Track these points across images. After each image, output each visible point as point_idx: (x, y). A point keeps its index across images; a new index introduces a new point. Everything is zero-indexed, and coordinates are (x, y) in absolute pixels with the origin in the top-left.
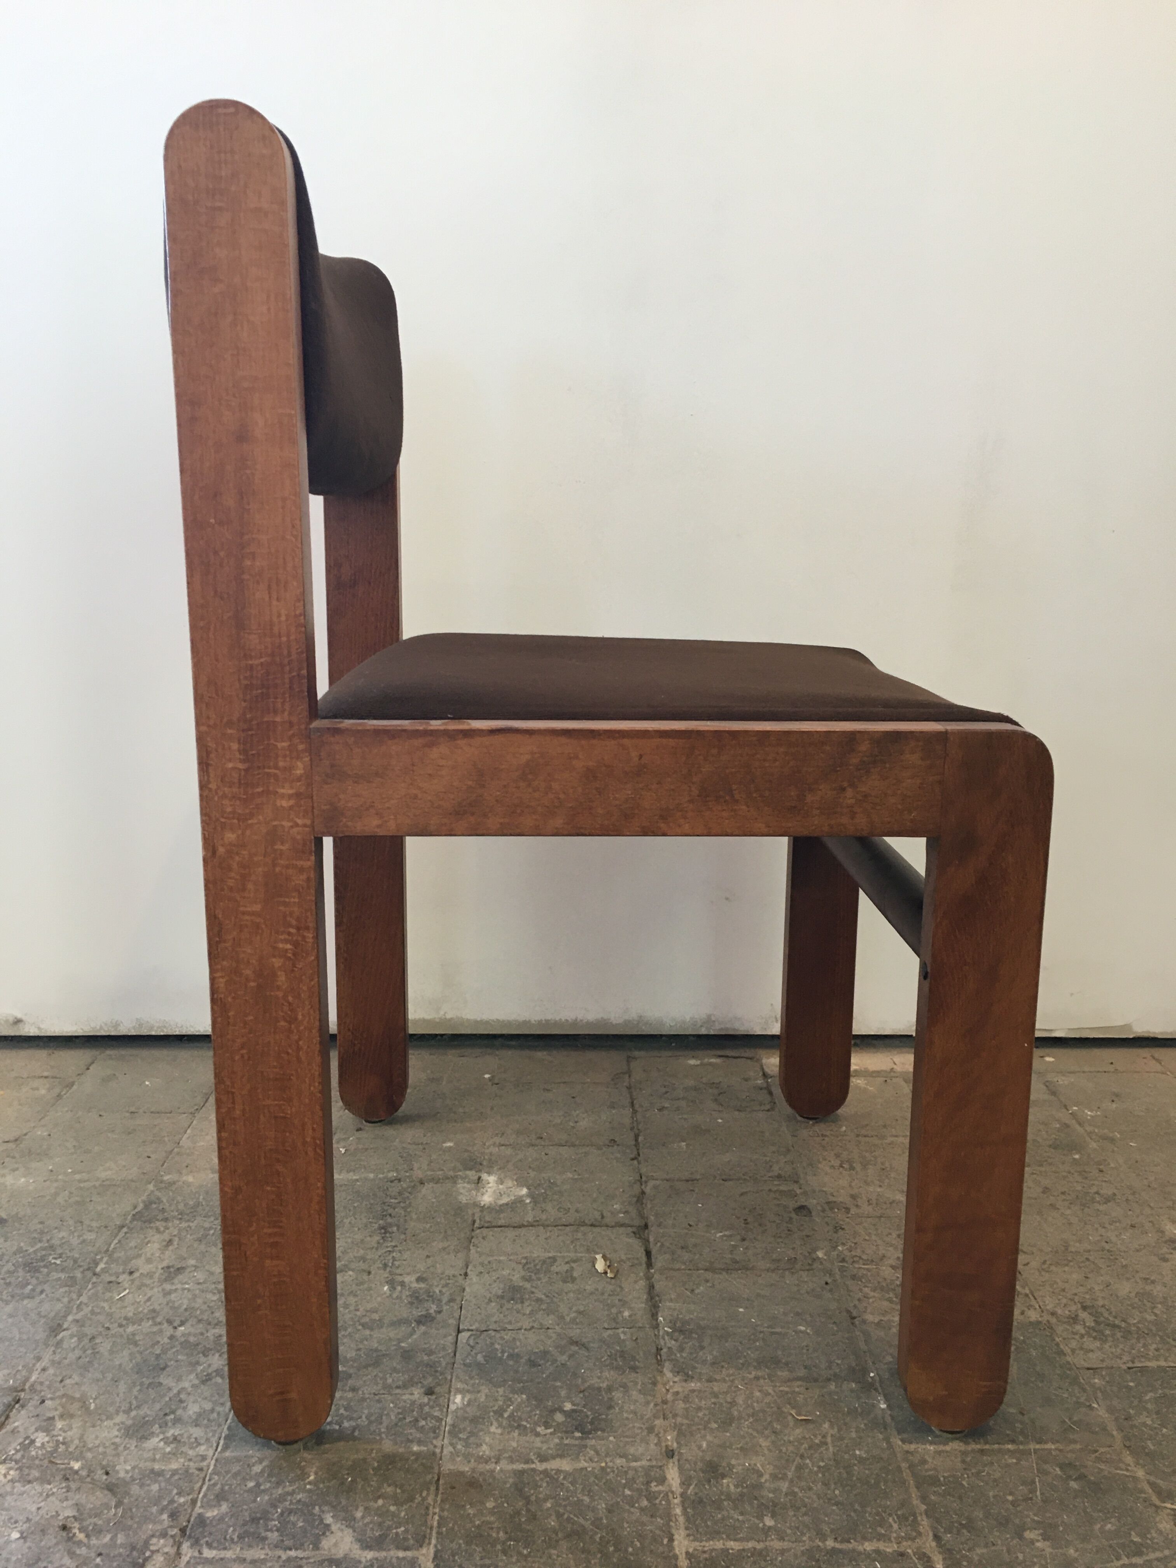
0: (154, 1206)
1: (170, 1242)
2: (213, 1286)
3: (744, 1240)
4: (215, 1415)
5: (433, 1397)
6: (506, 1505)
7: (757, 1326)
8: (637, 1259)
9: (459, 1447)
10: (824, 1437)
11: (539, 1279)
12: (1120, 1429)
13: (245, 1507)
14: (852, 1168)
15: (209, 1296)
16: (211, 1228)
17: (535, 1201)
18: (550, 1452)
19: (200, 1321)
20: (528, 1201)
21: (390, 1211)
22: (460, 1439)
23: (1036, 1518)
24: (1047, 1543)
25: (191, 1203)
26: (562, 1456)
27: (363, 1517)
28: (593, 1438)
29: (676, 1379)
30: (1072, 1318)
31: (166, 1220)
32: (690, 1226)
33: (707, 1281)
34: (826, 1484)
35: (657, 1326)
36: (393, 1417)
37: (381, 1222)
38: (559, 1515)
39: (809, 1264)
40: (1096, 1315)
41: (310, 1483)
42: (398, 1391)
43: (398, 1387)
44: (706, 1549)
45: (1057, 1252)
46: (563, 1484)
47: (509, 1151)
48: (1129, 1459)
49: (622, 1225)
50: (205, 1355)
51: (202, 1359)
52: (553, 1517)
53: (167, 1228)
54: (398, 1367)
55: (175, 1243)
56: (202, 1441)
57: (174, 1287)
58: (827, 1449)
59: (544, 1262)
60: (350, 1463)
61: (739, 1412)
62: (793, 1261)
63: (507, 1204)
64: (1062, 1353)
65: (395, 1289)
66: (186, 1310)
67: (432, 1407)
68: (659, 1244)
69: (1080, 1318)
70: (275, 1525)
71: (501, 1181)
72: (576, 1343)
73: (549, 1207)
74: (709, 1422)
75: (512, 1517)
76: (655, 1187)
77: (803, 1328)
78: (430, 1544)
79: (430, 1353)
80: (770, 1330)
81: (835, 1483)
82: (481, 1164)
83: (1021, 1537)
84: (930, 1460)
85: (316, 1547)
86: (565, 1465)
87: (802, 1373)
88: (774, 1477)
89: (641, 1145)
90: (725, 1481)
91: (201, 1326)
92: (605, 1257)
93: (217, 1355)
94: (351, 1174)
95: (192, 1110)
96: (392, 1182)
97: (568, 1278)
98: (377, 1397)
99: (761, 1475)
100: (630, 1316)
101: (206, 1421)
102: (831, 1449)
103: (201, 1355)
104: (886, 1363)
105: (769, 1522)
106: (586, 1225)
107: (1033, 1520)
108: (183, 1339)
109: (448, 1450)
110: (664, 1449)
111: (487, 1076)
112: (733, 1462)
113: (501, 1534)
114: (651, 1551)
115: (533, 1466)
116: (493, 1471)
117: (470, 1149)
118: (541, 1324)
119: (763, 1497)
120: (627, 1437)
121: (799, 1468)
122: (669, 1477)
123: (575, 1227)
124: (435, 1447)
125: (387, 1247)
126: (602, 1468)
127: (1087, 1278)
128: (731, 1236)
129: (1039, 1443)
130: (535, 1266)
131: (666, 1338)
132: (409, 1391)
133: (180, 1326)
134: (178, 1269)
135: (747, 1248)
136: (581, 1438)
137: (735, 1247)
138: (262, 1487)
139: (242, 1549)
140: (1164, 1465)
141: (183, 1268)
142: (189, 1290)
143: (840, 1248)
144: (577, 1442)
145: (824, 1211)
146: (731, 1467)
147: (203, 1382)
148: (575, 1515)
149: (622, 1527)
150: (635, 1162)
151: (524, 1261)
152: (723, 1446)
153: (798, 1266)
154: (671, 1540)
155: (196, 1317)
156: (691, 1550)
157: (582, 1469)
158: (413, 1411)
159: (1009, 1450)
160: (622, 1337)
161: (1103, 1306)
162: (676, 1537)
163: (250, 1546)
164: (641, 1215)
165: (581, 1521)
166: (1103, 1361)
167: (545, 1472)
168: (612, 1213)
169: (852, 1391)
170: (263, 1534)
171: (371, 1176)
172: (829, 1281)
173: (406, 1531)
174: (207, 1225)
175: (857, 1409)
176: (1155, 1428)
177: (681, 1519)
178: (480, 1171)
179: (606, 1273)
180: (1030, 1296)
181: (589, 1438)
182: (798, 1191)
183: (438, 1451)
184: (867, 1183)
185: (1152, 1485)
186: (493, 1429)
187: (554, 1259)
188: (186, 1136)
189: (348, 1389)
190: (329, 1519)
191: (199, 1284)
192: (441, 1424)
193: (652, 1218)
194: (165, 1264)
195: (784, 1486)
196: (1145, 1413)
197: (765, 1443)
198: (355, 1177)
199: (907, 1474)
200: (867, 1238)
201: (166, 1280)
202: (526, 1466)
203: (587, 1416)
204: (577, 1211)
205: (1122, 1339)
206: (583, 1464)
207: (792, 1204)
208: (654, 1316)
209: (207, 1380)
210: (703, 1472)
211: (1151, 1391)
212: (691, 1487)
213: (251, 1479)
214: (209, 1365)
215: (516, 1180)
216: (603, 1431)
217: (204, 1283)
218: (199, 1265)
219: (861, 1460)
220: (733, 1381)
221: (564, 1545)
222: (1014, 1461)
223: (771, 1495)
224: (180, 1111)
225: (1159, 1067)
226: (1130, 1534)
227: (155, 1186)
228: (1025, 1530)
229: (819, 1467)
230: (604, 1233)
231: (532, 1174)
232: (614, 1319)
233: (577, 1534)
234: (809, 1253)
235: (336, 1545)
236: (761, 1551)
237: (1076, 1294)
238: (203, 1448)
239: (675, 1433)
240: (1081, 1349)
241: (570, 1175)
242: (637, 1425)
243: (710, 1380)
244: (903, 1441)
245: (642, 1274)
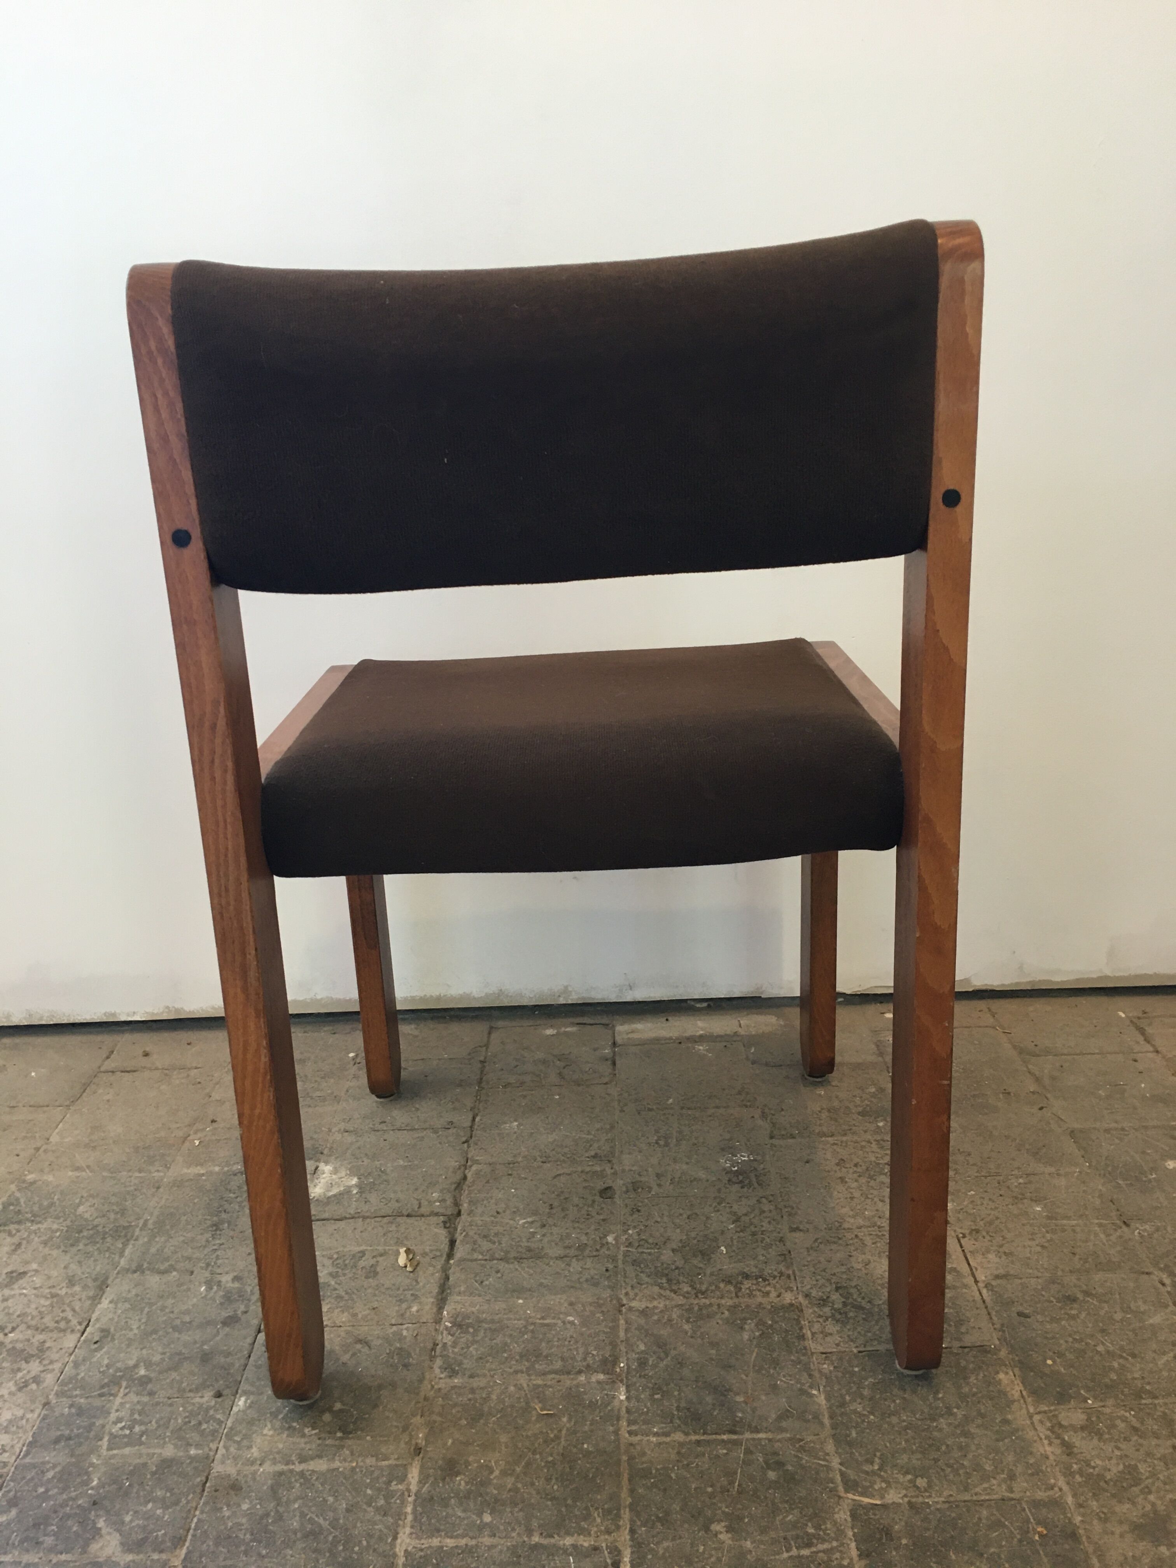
0: (12, 1208)
1: (19, 1245)
2: (48, 1291)
3: (543, 1226)
4: (24, 1421)
5: (220, 1400)
6: (258, 1507)
7: (530, 1317)
8: (440, 1251)
9: (232, 1449)
10: (560, 1431)
11: (344, 1275)
12: (831, 1417)
13: (31, 1513)
14: (667, 1145)
15: (43, 1302)
16: (57, 1230)
17: (361, 1192)
18: (310, 1452)
19: (29, 1327)
20: (355, 1192)
21: (226, 1206)
22: (235, 1442)
23: (727, 1510)
24: (730, 1535)
25: (45, 1203)
26: (320, 1457)
27: (131, 1521)
28: (352, 1438)
29: (442, 1376)
30: (823, 1300)
31: (19, 1222)
32: (498, 1213)
33: (498, 1272)
34: (548, 1480)
35: (438, 1320)
36: (180, 1421)
37: (215, 1219)
38: (303, 1515)
39: (597, 1250)
40: (848, 1296)
41: (92, 1488)
42: (191, 1394)
43: (190, 1391)
44: (423, 1547)
45: (830, 1229)
46: (313, 1485)
47: (350, 1138)
48: (830, 1447)
49: (437, 1214)
50: (27, 1362)
51: (23, 1365)
52: (297, 1518)
53: (18, 1231)
54: (196, 1370)
55: (23, 1247)
56: (7, 1449)
57: (13, 1293)
58: (559, 1444)
59: (354, 1256)
60: (131, 1468)
61: (490, 1407)
62: (582, 1247)
63: (335, 1196)
64: (802, 1337)
65: (211, 1289)
66: (19, 1316)
67: (216, 1410)
68: (464, 1234)
69: (830, 1300)
70: (53, 1530)
71: (335, 1171)
72: (360, 1341)
73: (373, 1198)
74: (460, 1419)
75: (262, 1518)
76: (478, 1173)
77: (571, 1318)
78: (184, 1545)
79: (228, 1354)
80: (541, 1321)
81: (557, 1479)
82: (322, 1153)
83: (707, 1529)
84: (649, 1452)
85: (84, 1551)
86: (321, 1465)
87: (558, 1365)
88: (504, 1473)
89: (476, 1127)
90: (458, 1479)
91: (29, 1332)
92: (408, 1251)
93: (38, 1361)
94: (199, 1168)
95: (68, 1103)
96: (235, 1175)
97: (372, 1272)
98: (170, 1401)
99: (492, 1472)
100: (418, 1311)
101: (14, 1429)
102: (563, 1443)
103: (23, 1362)
104: (638, 1353)
105: (487, 1518)
106: (403, 1216)
107: (723, 1512)
108: (10, 1346)
109: (222, 1451)
110: (412, 1448)
111: (352, 1055)
112: (471, 1459)
113: (248, 1536)
114: (375, 1550)
115: (292, 1467)
116: (254, 1473)
117: (315, 1136)
118: (335, 1323)
119: (487, 1494)
120: (381, 1436)
121: (528, 1464)
122: (410, 1476)
123: (391, 1218)
124: (210, 1450)
125: (214, 1245)
126: (353, 1469)
127: (850, 1256)
128: (532, 1222)
129: (752, 1432)
130: (344, 1261)
131: (445, 1332)
132: (200, 1394)
133: (10, 1333)
134: (20, 1274)
135: (544, 1235)
136: (341, 1439)
137: (533, 1234)
138: (50, 1493)
139: (20, 1554)
140: (860, 1454)
141: (25, 1273)
142: (25, 1295)
143: (630, 1232)
144: (337, 1443)
145: (627, 1191)
146: (467, 1463)
147: (20, 1389)
148: (317, 1516)
149: (355, 1527)
150: (466, 1145)
151: (335, 1256)
152: (467, 1444)
153: (587, 1252)
154: (395, 1538)
155: (26, 1323)
156: (410, 1549)
157: (334, 1470)
158: (199, 1414)
159: (723, 1441)
160: (405, 1333)
161: (856, 1286)
162: (400, 1535)
163: (27, 1551)
164: (456, 1204)
165: (321, 1521)
166: (838, 1345)
167: (302, 1474)
168: (430, 1202)
169: (599, 1382)
170: (41, 1540)
171: (217, 1169)
172: (610, 1266)
173: (165, 1534)
174: (55, 1226)
175: (597, 1401)
176: (864, 1415)
177: (410, 1518)
178: (318, 1160)
179: (406, 1267)
180: (792, 1277)
181: (349, 1438)
182: (609, 1171)
183: (212, 1453)
184: (675, 1161)
185: (842, 1474)
186: (265, 1431)
187: (363, 1253)
188: (57, 1131)
189: (146, 1392)
190: (101, 1524)
191: (35, 1289)
192: (221, 1426)
193: (465, 1205)
194: (9, 1269)
195: (510, 1481)
196: (859, 1400)
197: (504, 1438)
198: (202, 1172)
199: (624, 1466)
200: (659, 1220)
201: (6, 1286)
202: (285, 1468)
203: (352, 1416)
204: (397, 1201)
205: (861, 1322)
206: (337, 1464)
207: (600, 1185)
208: (440, 1309)
209: (24, 1387)
210: (442, 1470)
211: (871, 1377)
212: (427, 1485)
213: (41, 1486)
214: (29, 1372)
215: (350, 1169)
216: (362, 1430)
217: (41, 1287)
218: (40, 1269)
219: (587, 1454)
220: (492, 1377)
221: (300, 1545)
222: (725, 1451)
223: (495, 1492)
224: (57, 1103)
225: (991, 1021)
226: (807, 1525)
227: (17, 1186)
228: (713, 1522)
229: (547, 1462)
230: (416, 1223)
231: (366, 1161)
232: (402, 1315)
233: (314, 1534)
234: (600, 1238)
235: (102, 1548)
236: (472, 1547)
237: (834, 1274)
238: (6, 1455)
239: (427, 1431)
240: (822, 1332)
241: (401, 1162)
242: (395, 1424)
243: (471, 1376)
244: (630, 1433)
245: (439, 1267)
